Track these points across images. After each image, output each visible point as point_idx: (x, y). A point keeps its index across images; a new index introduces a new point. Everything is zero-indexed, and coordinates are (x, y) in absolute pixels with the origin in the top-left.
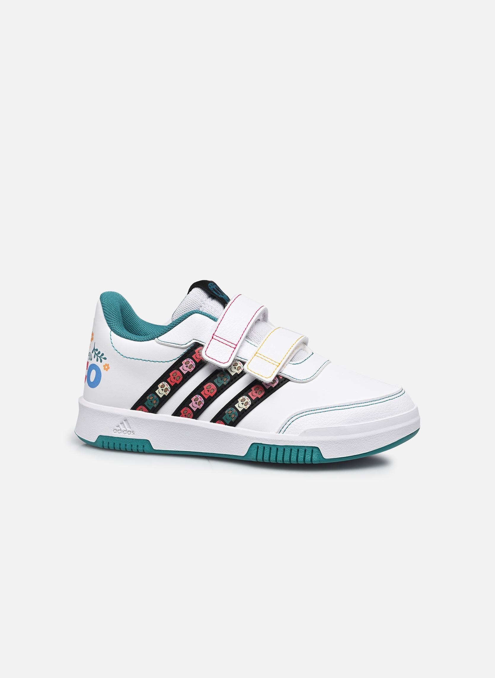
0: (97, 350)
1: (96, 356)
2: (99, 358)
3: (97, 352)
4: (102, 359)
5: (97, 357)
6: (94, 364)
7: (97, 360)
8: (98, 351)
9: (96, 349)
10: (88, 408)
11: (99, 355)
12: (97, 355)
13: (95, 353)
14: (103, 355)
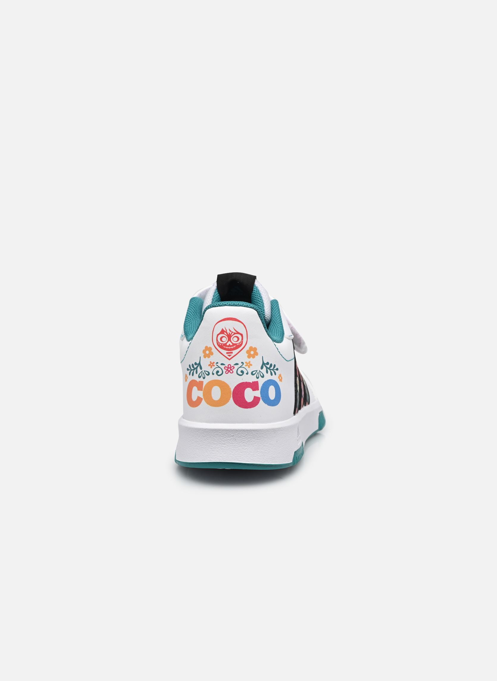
0: (268, 363)
1: (269, 370)
2: (272, 371)
3: (268, 366)
4: (275, 371)
5: (271, 372)
6: (270, 380)
7: (272, 374)
8: (270, 364)
9: (265, 362)
10: (281, 428)
11: (272, 368)
12: (269, 368)
13: (267, 368)
14: (275, 366)
